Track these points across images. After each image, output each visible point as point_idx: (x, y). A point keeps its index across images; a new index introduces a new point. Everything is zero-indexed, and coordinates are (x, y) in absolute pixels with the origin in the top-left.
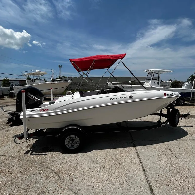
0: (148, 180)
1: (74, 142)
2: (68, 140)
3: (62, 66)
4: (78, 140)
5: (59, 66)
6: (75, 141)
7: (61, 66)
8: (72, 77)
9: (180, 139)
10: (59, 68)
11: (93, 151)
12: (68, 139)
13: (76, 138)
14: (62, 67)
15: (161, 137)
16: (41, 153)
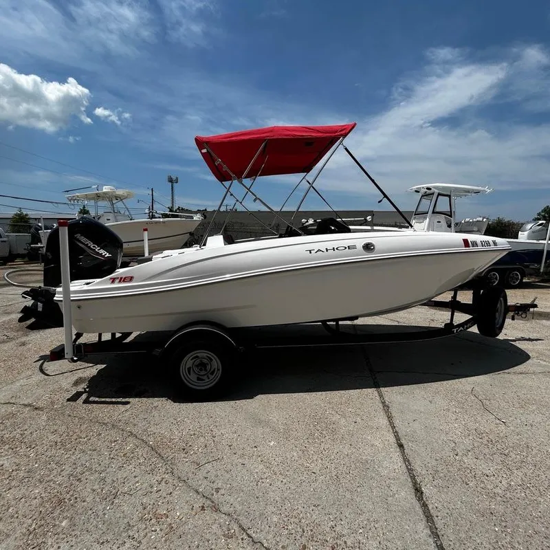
0: (410, 470)
1: (206, 370)
2: (190, 364)
3: (177, 178)
4: (216, 364)
5: (171, 180)
6: (208, 367)
7: (174, 178)
8: (206, 210)
9: (506, 371)
10: (170, 184)
11: (259, 397)
12: (188, 362)
13: (211, 360)
14: (177, 182)
15: (452, 364)
16: (114, 400)
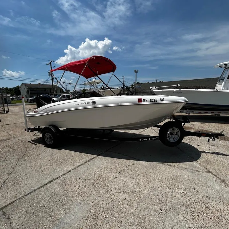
3: (138, 70)
5: (136, 72)
8: (148, 83)
10: (135, 73)
14: (138, 72)
15: (145, 155)
